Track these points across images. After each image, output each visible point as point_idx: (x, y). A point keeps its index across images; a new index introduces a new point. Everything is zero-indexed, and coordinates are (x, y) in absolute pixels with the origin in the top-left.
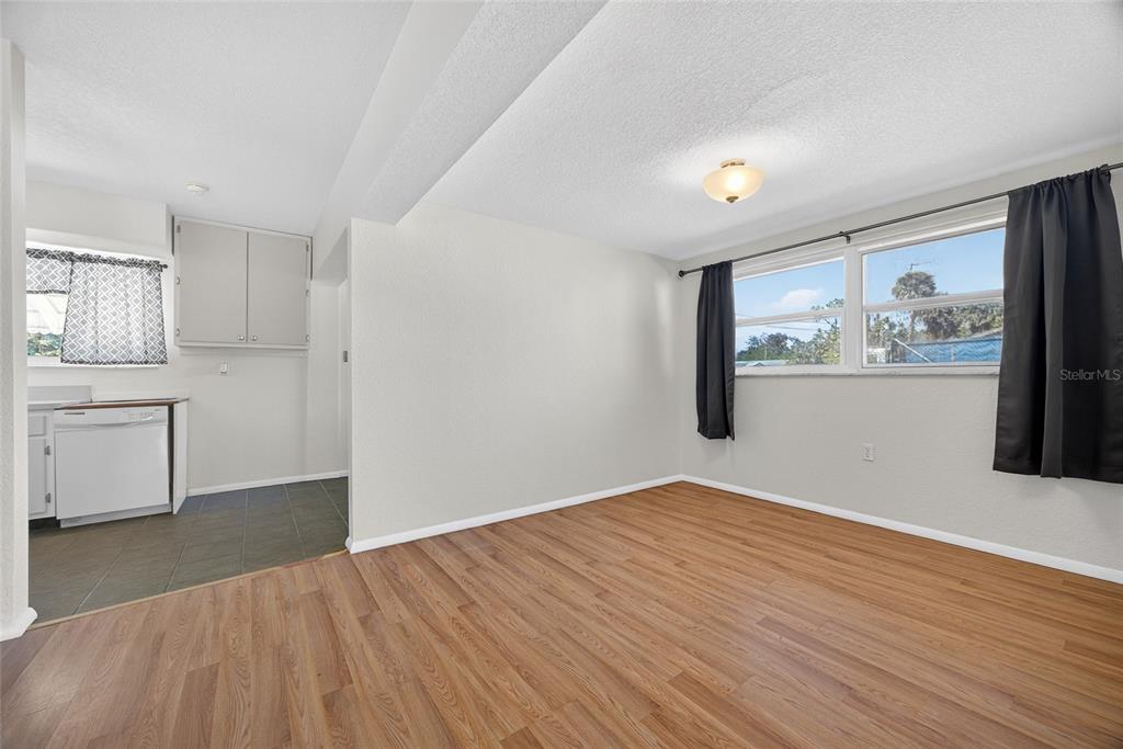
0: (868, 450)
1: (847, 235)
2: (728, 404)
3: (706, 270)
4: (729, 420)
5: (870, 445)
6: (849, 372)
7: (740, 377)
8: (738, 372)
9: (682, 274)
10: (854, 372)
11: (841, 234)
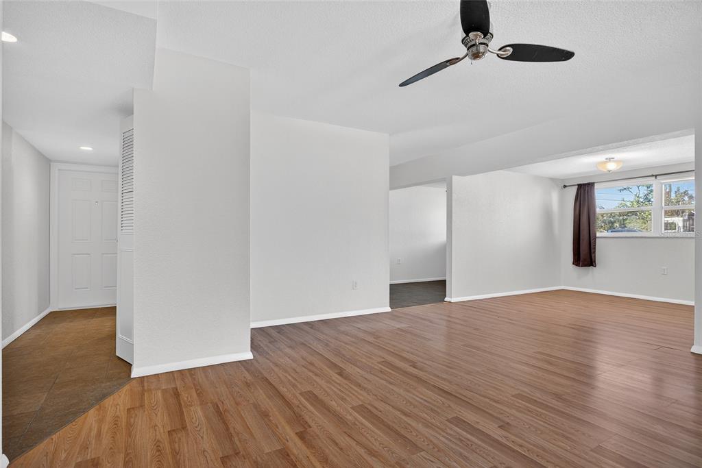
0: (664, 269)
1: (656, 176)
2: (592, 251)
3: (580, 186)
4: (593, 258)
5: (665, 268)
6: (655, 236)
7: (598, 237)
8: (598, 235)
9: (565, 186)
10: (658, 235)
11: (653, 176)
